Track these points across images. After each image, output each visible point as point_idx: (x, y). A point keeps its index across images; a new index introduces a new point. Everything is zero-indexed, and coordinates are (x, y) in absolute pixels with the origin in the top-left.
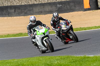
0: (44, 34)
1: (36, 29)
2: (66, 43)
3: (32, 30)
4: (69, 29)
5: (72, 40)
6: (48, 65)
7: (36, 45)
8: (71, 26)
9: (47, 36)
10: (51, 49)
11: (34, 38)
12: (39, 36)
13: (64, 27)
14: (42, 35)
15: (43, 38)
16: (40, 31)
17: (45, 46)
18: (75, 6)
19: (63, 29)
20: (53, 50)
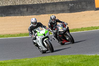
0: (44, 35)
1: (37, 30)
2: (63, 44)
3: (33, 31)
4: (66, 31)
5: (68, 41)
6: (60, 64)
7: (37, 45)
8: (68, 27)
9: (47, 37)
10: (51, 49)
11: (35, 39)
12: (40, 37)
14: (42, 36)
15: (43, 39)
16: (41, 33)
17: (45, 47)
19: (60, 30)
20: (52, 51)
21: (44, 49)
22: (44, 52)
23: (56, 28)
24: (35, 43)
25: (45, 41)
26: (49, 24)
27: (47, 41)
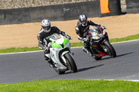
1: (50, 39)
2: (98, 59)
3: (45, 40)
5: (106, 54)
7: (51, 62)
8: (106, 33)
11: (48, 52)
12: (56, 49)
13: (95, 36)
15: (61, 52)
16: (57, 42)
17: (64, 64)
18: (88, 10)
19: (93, 38)
21: (62, 67)
22: (62, 72)
23: (88, 34)
24: (47, 59)
25: (64, 55)
26: (77, 29)
27: (67, 56)
